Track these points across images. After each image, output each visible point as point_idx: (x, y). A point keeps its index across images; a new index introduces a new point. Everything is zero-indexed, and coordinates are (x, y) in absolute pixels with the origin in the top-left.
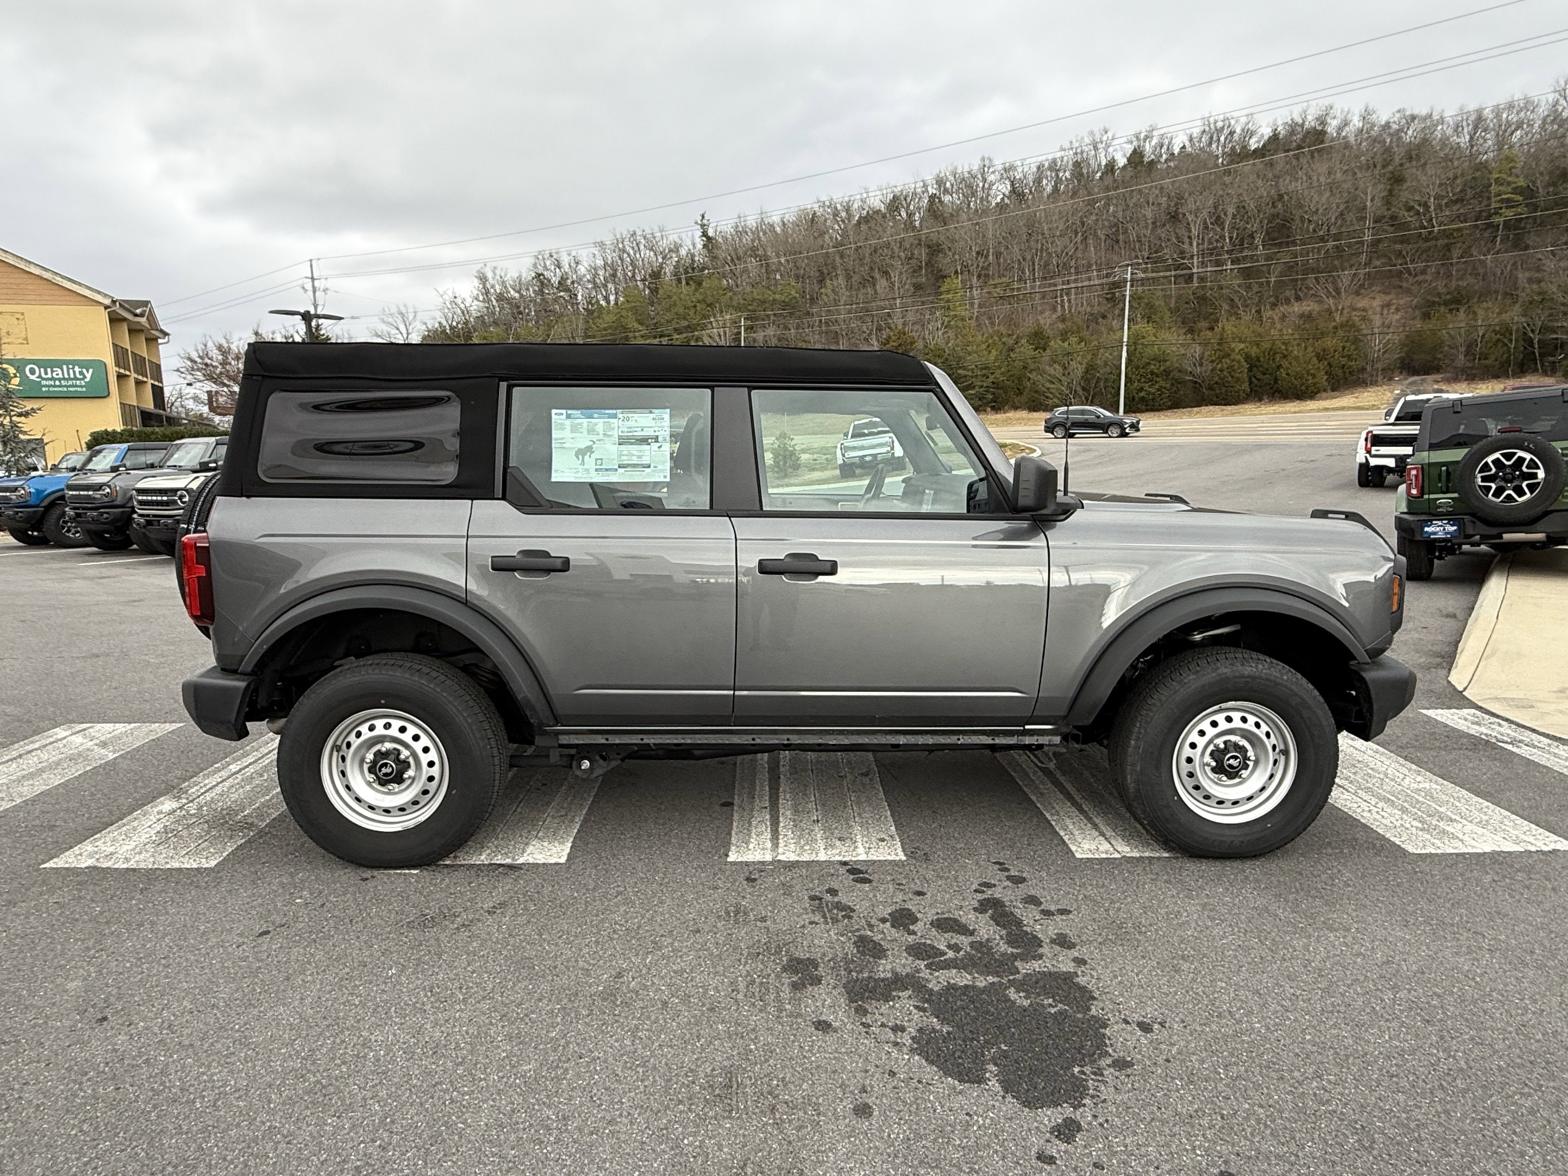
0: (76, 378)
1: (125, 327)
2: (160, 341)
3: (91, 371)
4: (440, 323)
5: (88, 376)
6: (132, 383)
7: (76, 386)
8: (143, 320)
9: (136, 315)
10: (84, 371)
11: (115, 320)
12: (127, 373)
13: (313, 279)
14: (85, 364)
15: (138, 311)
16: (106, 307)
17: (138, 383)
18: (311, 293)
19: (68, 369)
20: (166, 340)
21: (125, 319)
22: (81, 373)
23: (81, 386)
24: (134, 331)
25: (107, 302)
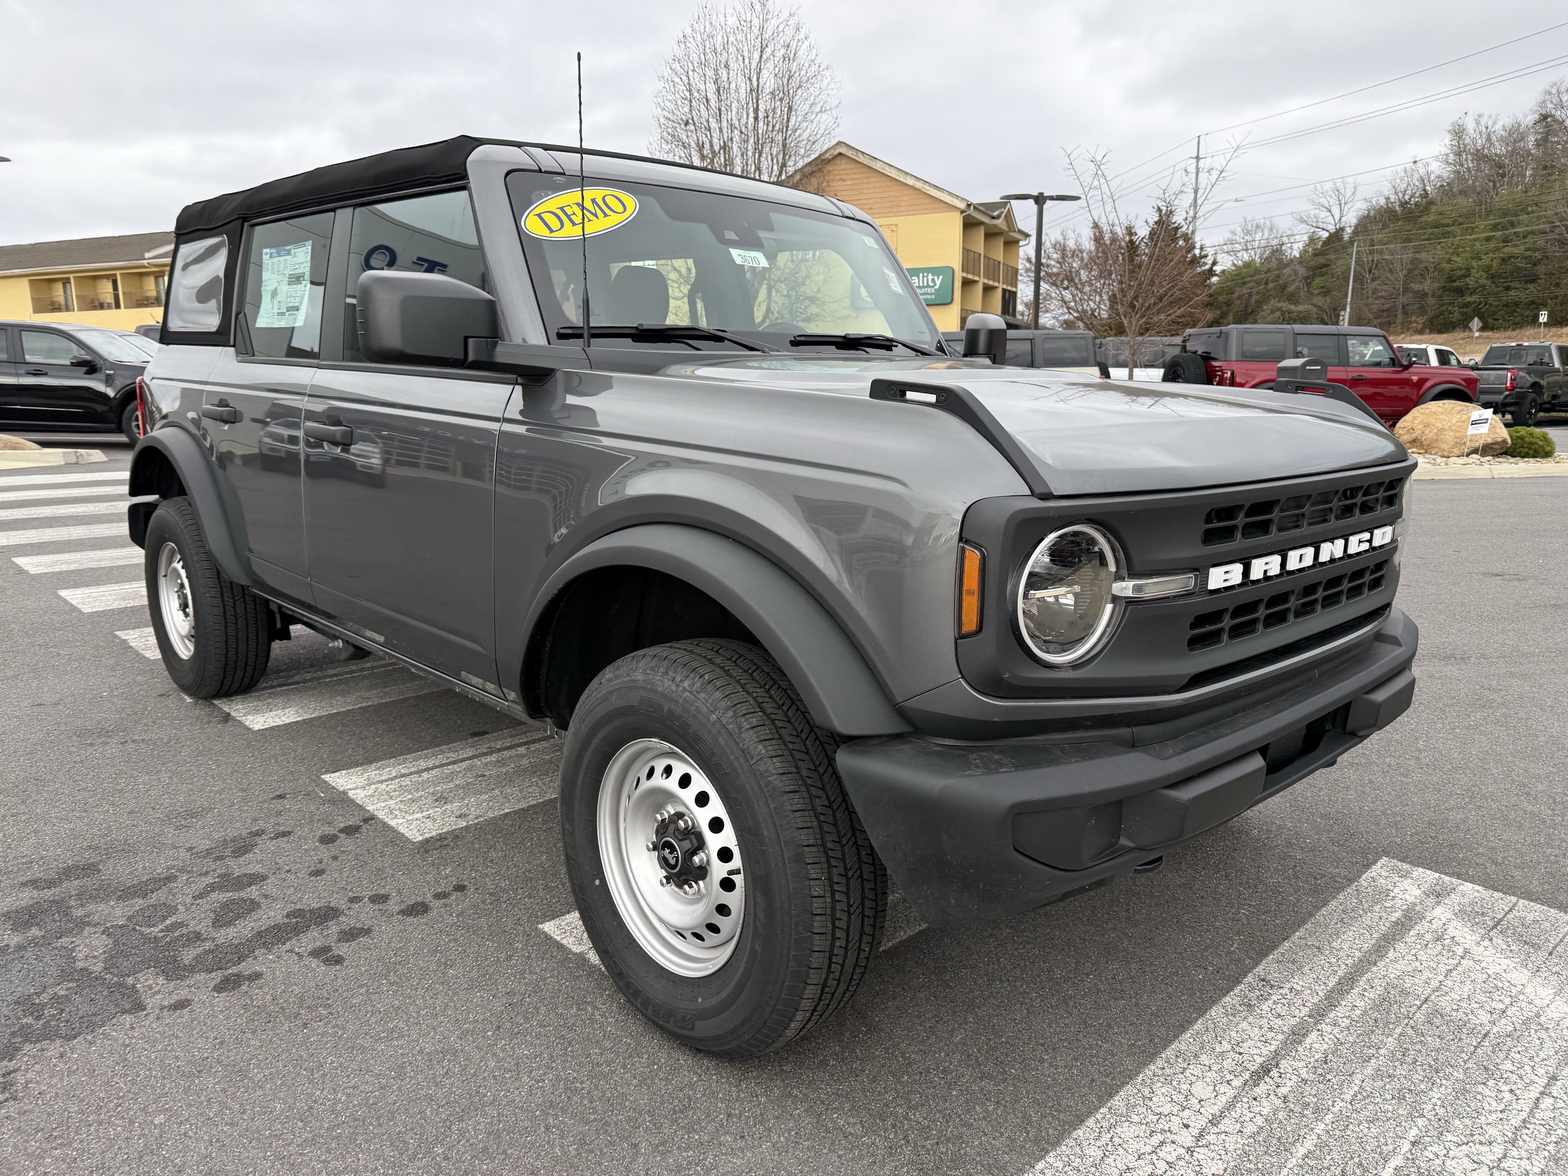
0: (928, 286)
1: (981, 232)
2: (1021, 243)
3: (941, 277)
4: (1388, 199)
5: (938, 283)
6: (979, 288)
7: (928, 294)
8: (999, 222)
9: (993, 218)
10: (936, 278)
11: (969, 225)
12: (976, 278)
13: (1198, 158)
14: (935, 271)
15: (995, 214)
16: (962, 212)
17: (987, 289)
18: (1193, 176)
19: (923, 276)
20: (1027, 242)
21: (981, 223)
22: (933, 280)
23: (931, 294)
24: (991, 235)
25: (962, 206)
